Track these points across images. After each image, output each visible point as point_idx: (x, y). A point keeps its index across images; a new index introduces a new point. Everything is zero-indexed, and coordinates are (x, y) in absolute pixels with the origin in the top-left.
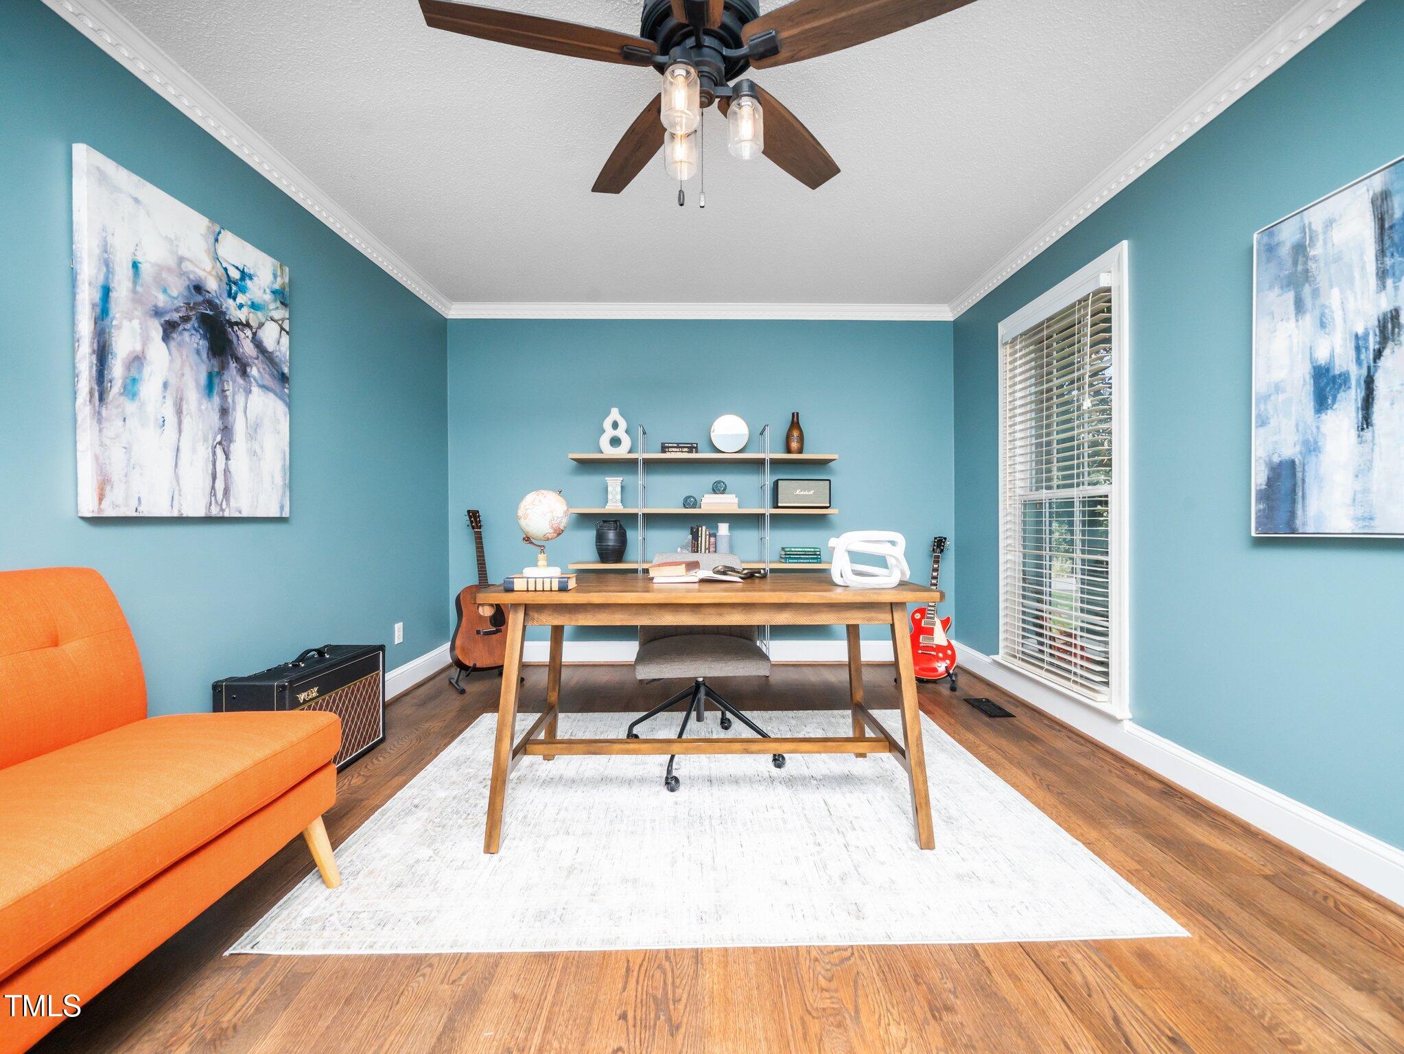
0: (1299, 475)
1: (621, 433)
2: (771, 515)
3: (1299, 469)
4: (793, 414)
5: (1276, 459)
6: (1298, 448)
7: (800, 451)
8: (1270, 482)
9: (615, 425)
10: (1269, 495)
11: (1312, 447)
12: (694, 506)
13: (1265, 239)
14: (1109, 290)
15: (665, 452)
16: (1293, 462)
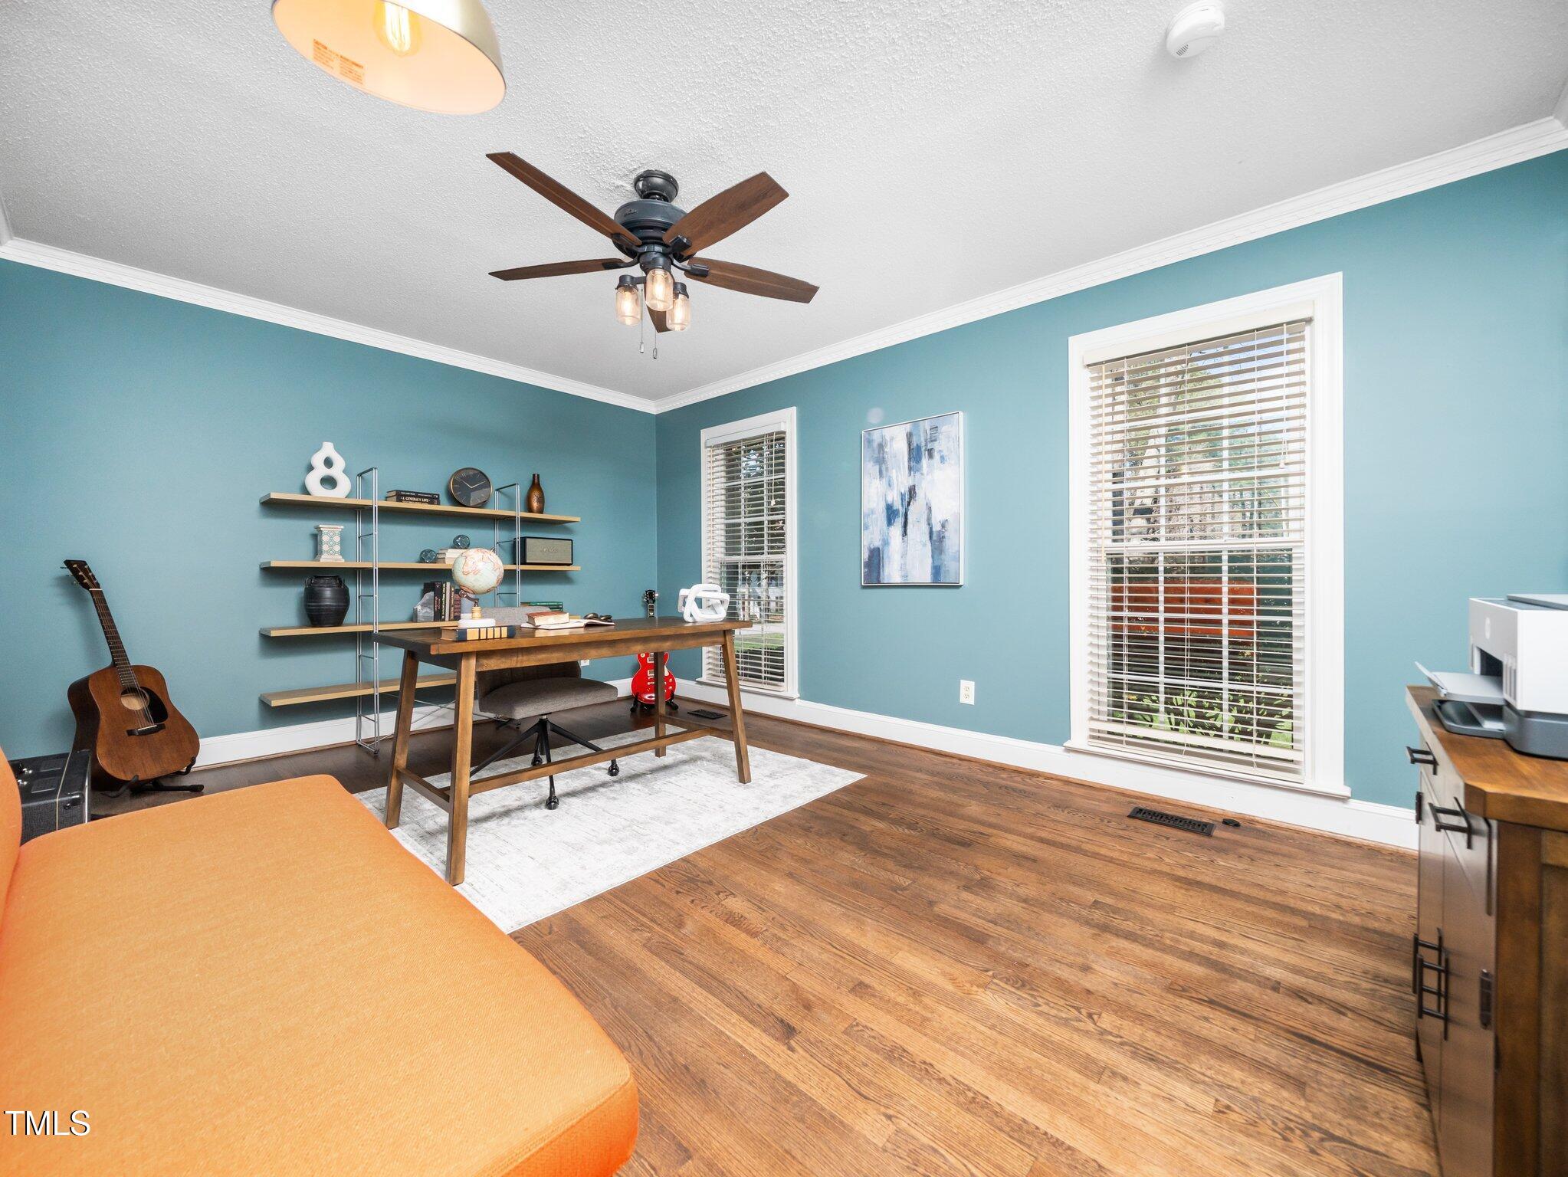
0: (881, 556)
1: (337, 472)
2: (522, 571)
3: (881, 552)
4: (534, 475)
5: (872, 547)
6: (881, 542)
7: (541, 511)
8: (870, 557)
9: (328, 463)
10: (868, 564)
11: (886, 542)
12: (435, 561)
13: (867, 436)
14: (784, 433)
15: (401, 501)
16: (879, 549)
